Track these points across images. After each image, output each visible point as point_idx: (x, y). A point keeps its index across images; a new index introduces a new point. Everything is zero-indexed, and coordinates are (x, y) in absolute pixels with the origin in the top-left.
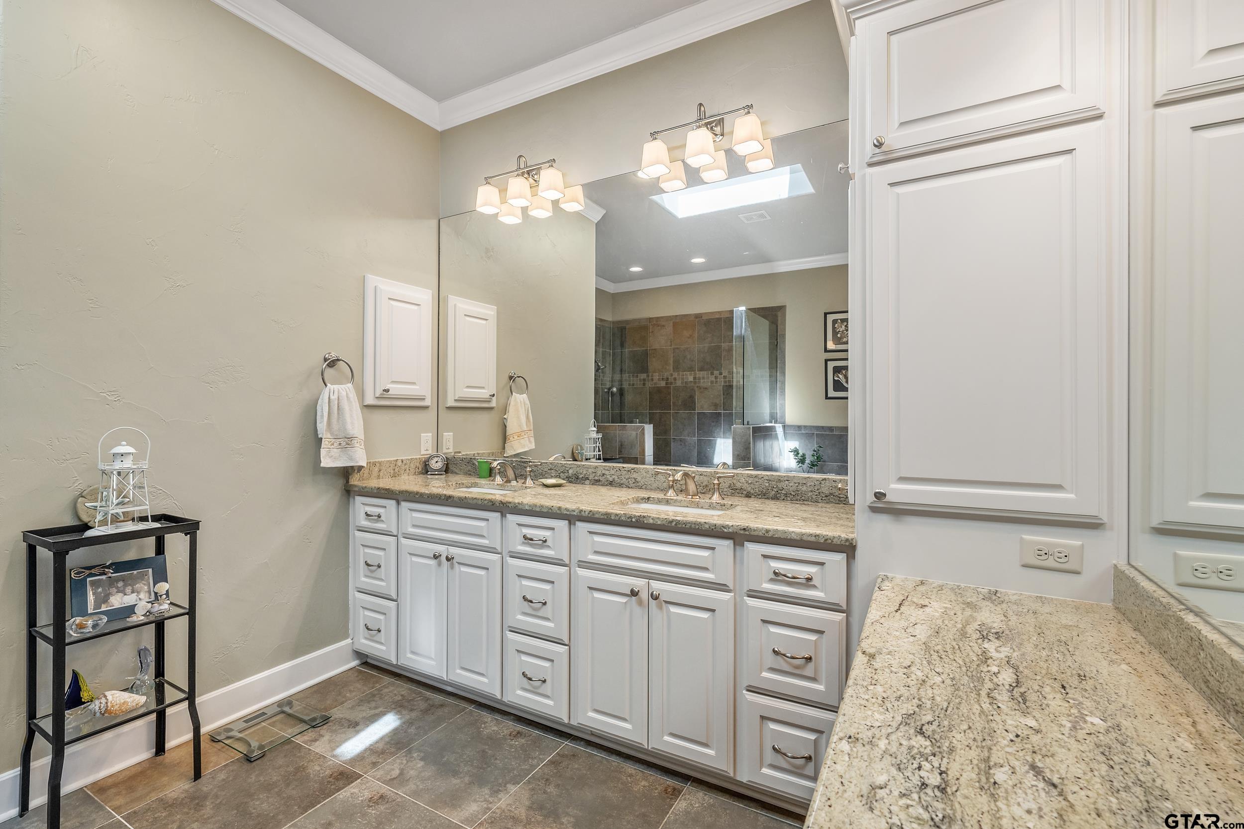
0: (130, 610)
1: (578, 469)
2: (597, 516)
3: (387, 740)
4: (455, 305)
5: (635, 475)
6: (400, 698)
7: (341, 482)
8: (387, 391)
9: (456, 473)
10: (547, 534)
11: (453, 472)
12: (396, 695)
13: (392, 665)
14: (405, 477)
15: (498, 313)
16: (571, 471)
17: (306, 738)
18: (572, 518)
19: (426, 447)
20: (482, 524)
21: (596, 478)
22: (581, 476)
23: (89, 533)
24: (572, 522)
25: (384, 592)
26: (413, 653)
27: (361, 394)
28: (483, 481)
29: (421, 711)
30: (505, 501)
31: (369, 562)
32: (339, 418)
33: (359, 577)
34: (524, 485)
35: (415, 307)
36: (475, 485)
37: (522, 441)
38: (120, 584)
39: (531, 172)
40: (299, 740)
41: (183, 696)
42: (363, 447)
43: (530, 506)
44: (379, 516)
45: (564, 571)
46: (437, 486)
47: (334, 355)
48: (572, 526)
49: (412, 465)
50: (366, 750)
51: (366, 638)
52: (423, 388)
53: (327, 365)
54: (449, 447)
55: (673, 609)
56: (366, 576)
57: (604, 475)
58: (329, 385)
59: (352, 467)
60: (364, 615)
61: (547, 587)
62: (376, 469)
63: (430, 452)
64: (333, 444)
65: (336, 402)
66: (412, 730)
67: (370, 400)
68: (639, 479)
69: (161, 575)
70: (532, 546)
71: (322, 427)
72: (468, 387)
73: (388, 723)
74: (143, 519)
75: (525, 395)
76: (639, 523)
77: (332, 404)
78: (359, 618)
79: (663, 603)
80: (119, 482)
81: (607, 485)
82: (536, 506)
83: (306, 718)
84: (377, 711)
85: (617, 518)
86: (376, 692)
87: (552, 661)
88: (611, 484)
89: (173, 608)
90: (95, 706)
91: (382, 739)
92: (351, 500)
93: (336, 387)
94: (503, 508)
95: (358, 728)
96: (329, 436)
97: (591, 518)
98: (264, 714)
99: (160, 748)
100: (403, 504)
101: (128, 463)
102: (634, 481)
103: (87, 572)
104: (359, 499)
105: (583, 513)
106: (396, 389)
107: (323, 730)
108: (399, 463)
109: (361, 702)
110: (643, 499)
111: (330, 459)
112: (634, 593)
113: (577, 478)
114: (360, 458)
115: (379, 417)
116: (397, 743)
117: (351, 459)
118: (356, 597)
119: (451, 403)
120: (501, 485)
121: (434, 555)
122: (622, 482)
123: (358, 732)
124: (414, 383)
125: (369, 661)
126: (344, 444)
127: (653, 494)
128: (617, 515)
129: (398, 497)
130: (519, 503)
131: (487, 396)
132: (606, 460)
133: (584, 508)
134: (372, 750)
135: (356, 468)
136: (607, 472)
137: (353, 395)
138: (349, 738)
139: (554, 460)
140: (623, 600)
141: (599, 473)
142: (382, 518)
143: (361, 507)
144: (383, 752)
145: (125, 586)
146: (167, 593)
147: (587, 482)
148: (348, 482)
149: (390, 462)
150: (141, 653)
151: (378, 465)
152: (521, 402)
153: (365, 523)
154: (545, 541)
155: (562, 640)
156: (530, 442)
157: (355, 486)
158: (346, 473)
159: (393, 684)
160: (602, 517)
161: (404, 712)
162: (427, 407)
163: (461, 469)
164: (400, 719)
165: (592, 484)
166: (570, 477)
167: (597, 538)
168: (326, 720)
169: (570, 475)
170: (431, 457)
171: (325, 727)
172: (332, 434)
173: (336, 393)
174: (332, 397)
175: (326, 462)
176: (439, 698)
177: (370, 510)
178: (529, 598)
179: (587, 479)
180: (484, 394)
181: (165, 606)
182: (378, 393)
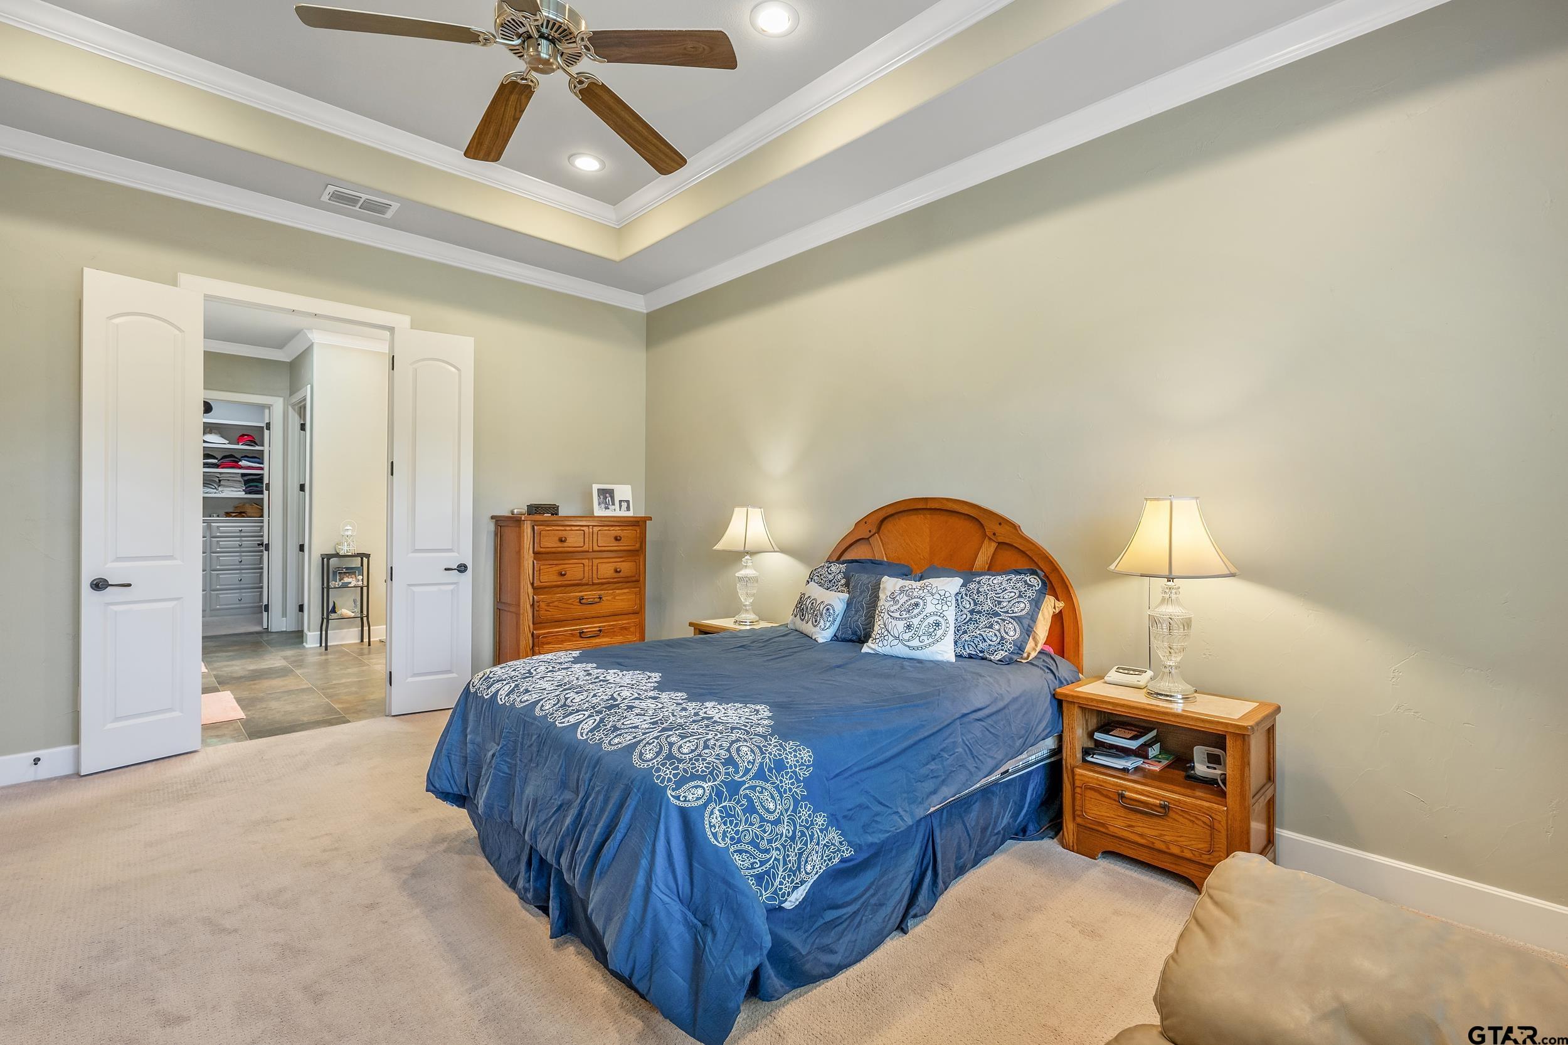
0: (349, 583)
23: (337, 554)
38: (347, 575)
69: (360, 573)
74: (354, 552)
80: (347, 540)
89: (363, 584)
90: (339, 613)
99: (362, 641)
101: (349, 533)
103: (337, 568)
145: (349, 575)
146: (361, 579)
150: (354, 601)
181: (361, 583)
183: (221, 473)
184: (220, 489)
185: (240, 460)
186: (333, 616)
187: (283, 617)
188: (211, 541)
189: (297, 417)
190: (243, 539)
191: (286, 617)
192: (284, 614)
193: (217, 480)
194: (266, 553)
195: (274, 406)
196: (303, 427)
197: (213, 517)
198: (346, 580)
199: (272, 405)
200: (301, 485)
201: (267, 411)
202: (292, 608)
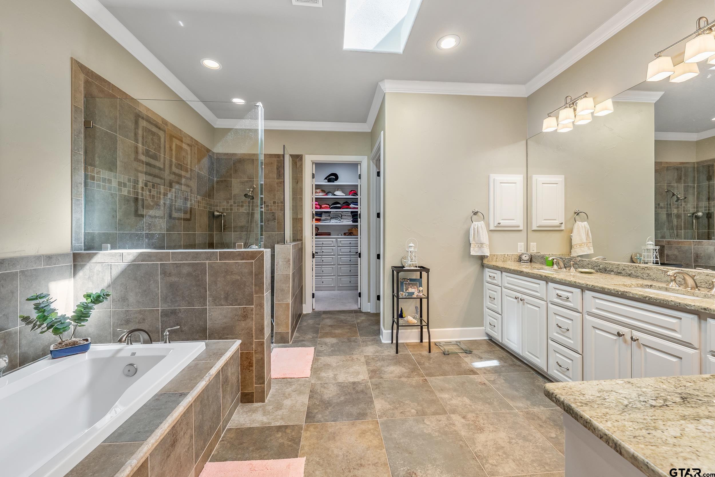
0: (413, 293)
1: (606, 265)
2: (596, 288)
3: (492, 368)
4: (537, 179)
5: (648, 272)
6: (502, 356)
7: (480, 262)
8: (499, 223)
9: (536, 263)
10: (569, 295)
11: (534, 262)
12: (500, 355)
13: (499, 342)
14: (509, 262)
15: (566, 179)
16: (601, 266)
17: (463, 355)
18: (583, 288)
19: (521, 248)
20: (537, 286)
21: (619, 271)
22: (608, 269)
23: (404, 269)
24: (583, 291)
25: (497, 310)
26: (508, 339)
27: (488, 225)
28: (546, 267)
29: (509, 364)
30: (547, 276)
31: (491, 296)
32: (478, 236)
33: (487, 303)
34: (569, 271)
35: (514, 184)
36: (542, 269)
37: (582, 249)
38: (411, 285)
39: (573, 103)
40: (460, 355)
41: (426, 324)
42: (488, 247)
43: (559, 279)
44: (494, 277)
45: (579, 315)
46: (525, 268)
47: (476, 210)
48: (583, 292)
49: (513, 257)
50: (483, 368)
51: (490, 328)
52: (519, 221)
53: (474, 214)
54: (534, 249)
55: (648, 350)
56: (490, 302)
57: (624, 269)
58: (474, 222)
59: (484, 256)
60: (489, 318)
61: (570, 322)
62: (495, 258)
63: (523, 252)
64: (475, 246)
65: (477, 229)
66: (503, 369)
67: (492, 228)
68: (651, 274)
69: (421, 285)
70: (561, 299)
71: (471, 239)
72: (545, 220)
73: (494, 363)
74: (416, 267)
75: (586, 223)
76: (623, 295)
77: (475, 230)
78: (488, 319)
79: (642, 345)
80: (410, 255)
81: (626, 276)
82: (562, 280)
83: (464, 349)
84: (491, 357)
85: (609, 291)
86: (492, 351)
87: (572, 360)
88: (630, 275)
89: (423, 295)
90: (405, 319)
91: (490, 367)
92: (484, 269)
93: (477, 223)
94: (547, 279)
95: (482, 359)
96: (474, 242)
97: (593, 289)
98: (451, 342)
99: (421, 341)
100: (503, 273)
101: (412, 249)
102: (647, 275)
103: (404, 280)
104: (487, 270)
105: (588, 286)
106: (503, 223)
107: (469, 355)
108: (506, 256)
109: (485, 352)
110: (647, 285)
111: (475, 251)
112: (619, 335)
113: (605, 270)
114: (486, 252)
115: (496, 235)
116: (495, 371)
117: (483, 252)
118: (486, 310)
119: (535, 228)
120: (556, 270)
121: (516, 297)
122: (638, 275)
123: (482, 361)
124: (513, 220)
125: (492, 339)
126: (480, 246)
127: (654, 283)
128: (609, 289)
129: (503, 270)
130: (554, 278)
131: (558, 224)
132: (663, 264)
133: (589, 283)
134: (485, 368)
135: (486, 256)
136: (626, 268)
137: (484, 226)
138: (478, 362)
139: (596, 259)
140: (615, 338)
141: (621, 268)
142: (495, 278)
143: (488, 272)
144: (489, 371)
145: (412, 286)
146: (422, 291)
147: (612, 273)
148: (482, 262)
149: (502, 255)
150: (416, 307)
151: (496, 256)
152: (582, 226)
153: (489, 280)
154: (568, 298)
155: (577, 351)
156: (589, 248)
157: (485, 264)
158: (482, 258)
159: (500, 351)
160: (600, 289)
161: (502, 362)
162: (521, 231)
163: (538, 261)
164: (500, 363)
165: (616, 275)
166: (601, 269)
167: (598, 301)
168: (471, 352)
169: (601, 268)
170: (523, 254)
171: (470, 354)
172: (475, 242)
173: (477, 225)
174: (475, 227)
175: (473, 253)
176: (519, 363)
177: (491, 274)
178: (560, 325)
179: (613, 271)
180: (556, 223)
181: (421, 294)
182: (496, 224)
183: (342, 212)
184: (342, 220)
185: (350, 204)
186: (401, 321)
187: (368, 302)
188: (337, 248)
189: (375, 167)
190: (351, 248)
191: (370, 302)
192: (369, 301)
193: (340, 215)
194: (359, 259)
195: (363, 162)
196: (378, 174)
197: (339, 235)
198: (411, 290)
199: (361, 162)
200: (378, 213)
201: (359, 167)
202: (374, 297)
